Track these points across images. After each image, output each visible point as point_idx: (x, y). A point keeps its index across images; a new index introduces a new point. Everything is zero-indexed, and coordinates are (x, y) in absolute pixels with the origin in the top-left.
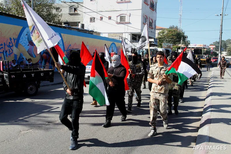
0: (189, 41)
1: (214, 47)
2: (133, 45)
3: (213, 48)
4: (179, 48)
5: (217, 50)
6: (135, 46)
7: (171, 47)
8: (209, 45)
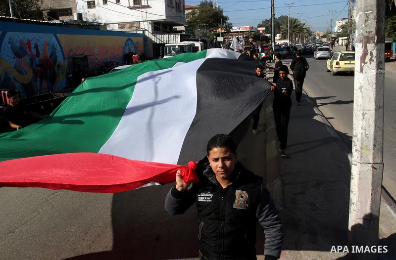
0: (231, 24)
1: (264, 28)
2: (157, 38)
3: (263, 30)
4: (218, 35)
5: (267, 32)
6: (159, 40)
7: (208, 34)
8: (256, 27)
